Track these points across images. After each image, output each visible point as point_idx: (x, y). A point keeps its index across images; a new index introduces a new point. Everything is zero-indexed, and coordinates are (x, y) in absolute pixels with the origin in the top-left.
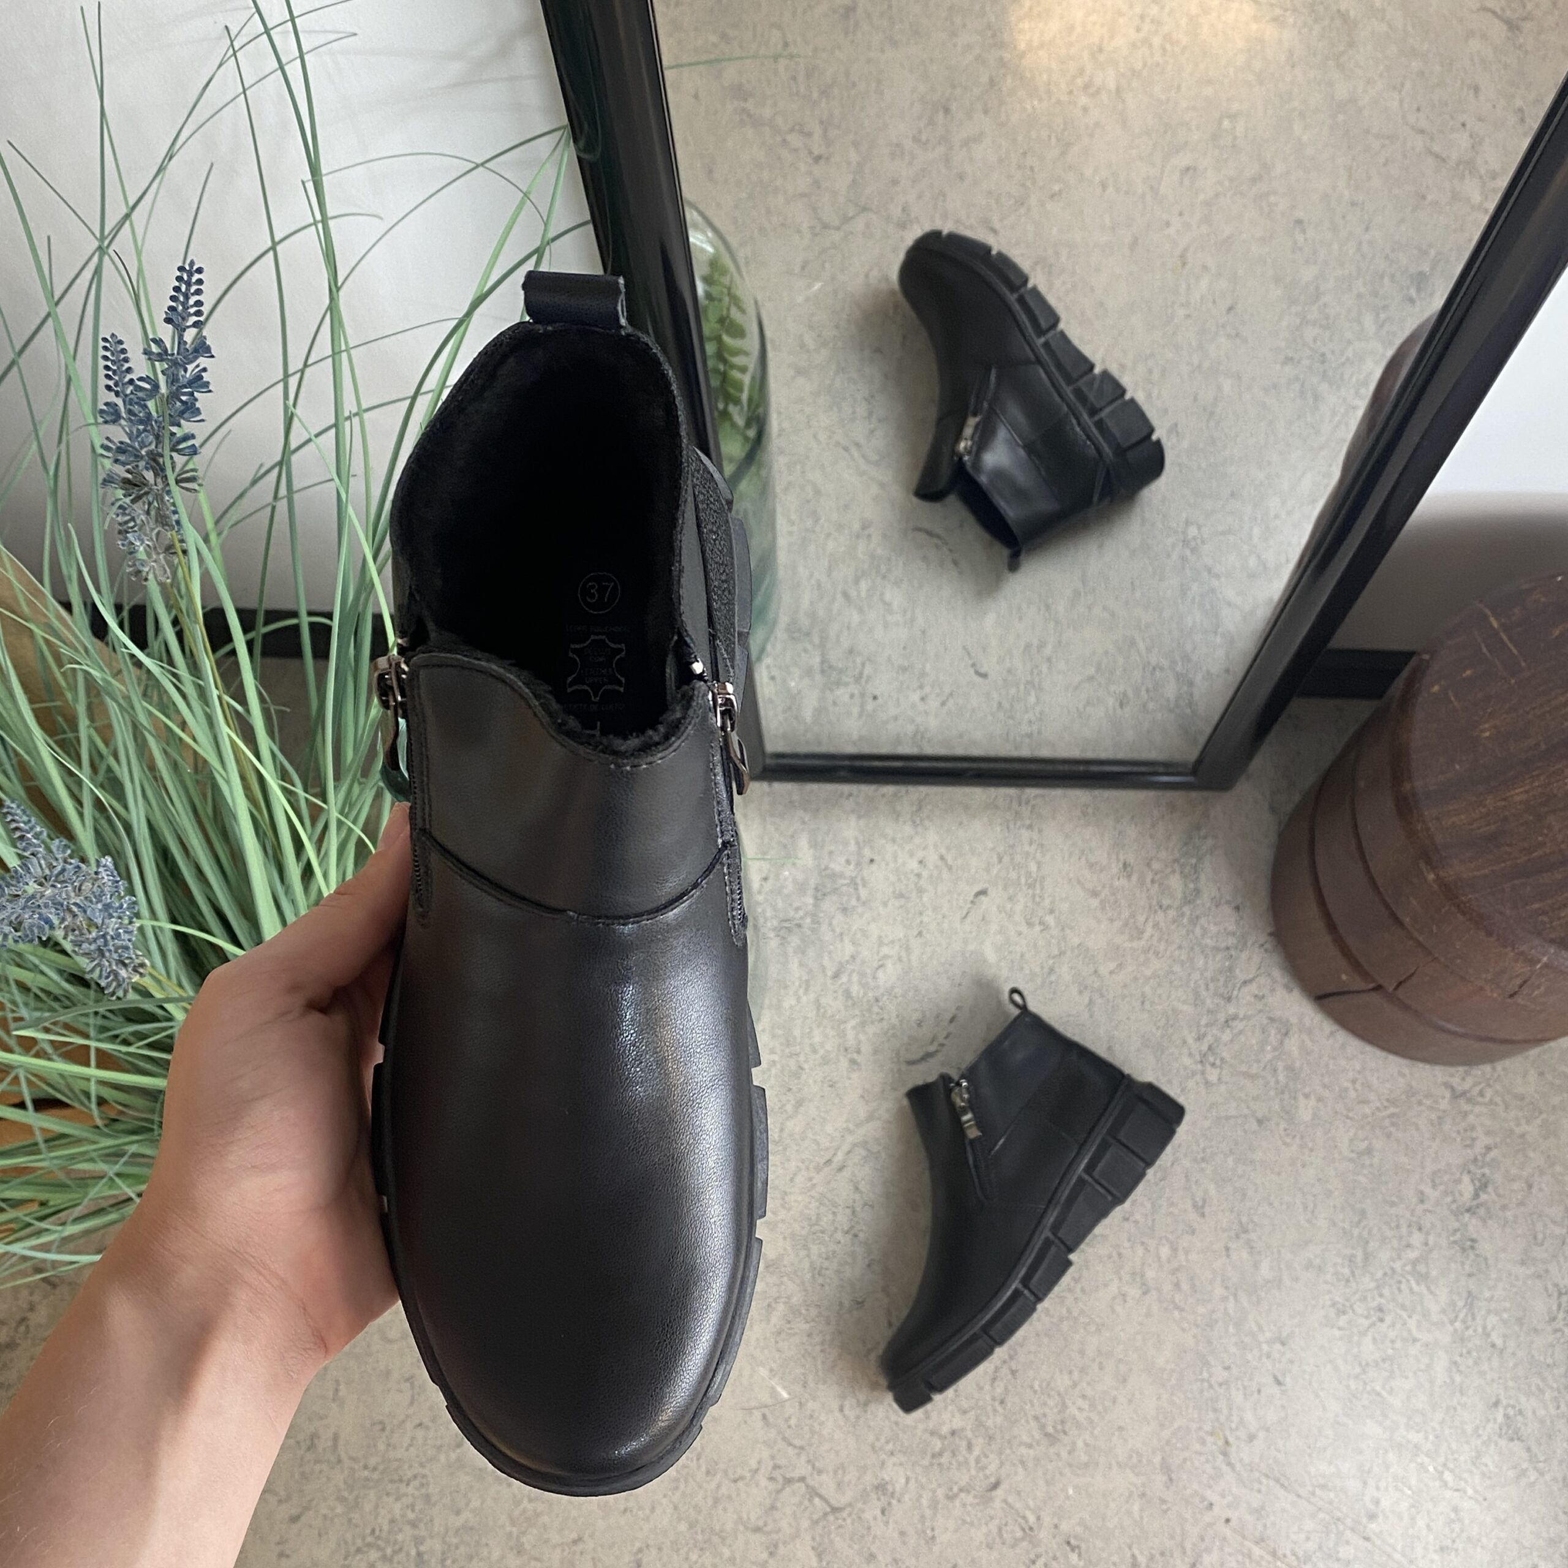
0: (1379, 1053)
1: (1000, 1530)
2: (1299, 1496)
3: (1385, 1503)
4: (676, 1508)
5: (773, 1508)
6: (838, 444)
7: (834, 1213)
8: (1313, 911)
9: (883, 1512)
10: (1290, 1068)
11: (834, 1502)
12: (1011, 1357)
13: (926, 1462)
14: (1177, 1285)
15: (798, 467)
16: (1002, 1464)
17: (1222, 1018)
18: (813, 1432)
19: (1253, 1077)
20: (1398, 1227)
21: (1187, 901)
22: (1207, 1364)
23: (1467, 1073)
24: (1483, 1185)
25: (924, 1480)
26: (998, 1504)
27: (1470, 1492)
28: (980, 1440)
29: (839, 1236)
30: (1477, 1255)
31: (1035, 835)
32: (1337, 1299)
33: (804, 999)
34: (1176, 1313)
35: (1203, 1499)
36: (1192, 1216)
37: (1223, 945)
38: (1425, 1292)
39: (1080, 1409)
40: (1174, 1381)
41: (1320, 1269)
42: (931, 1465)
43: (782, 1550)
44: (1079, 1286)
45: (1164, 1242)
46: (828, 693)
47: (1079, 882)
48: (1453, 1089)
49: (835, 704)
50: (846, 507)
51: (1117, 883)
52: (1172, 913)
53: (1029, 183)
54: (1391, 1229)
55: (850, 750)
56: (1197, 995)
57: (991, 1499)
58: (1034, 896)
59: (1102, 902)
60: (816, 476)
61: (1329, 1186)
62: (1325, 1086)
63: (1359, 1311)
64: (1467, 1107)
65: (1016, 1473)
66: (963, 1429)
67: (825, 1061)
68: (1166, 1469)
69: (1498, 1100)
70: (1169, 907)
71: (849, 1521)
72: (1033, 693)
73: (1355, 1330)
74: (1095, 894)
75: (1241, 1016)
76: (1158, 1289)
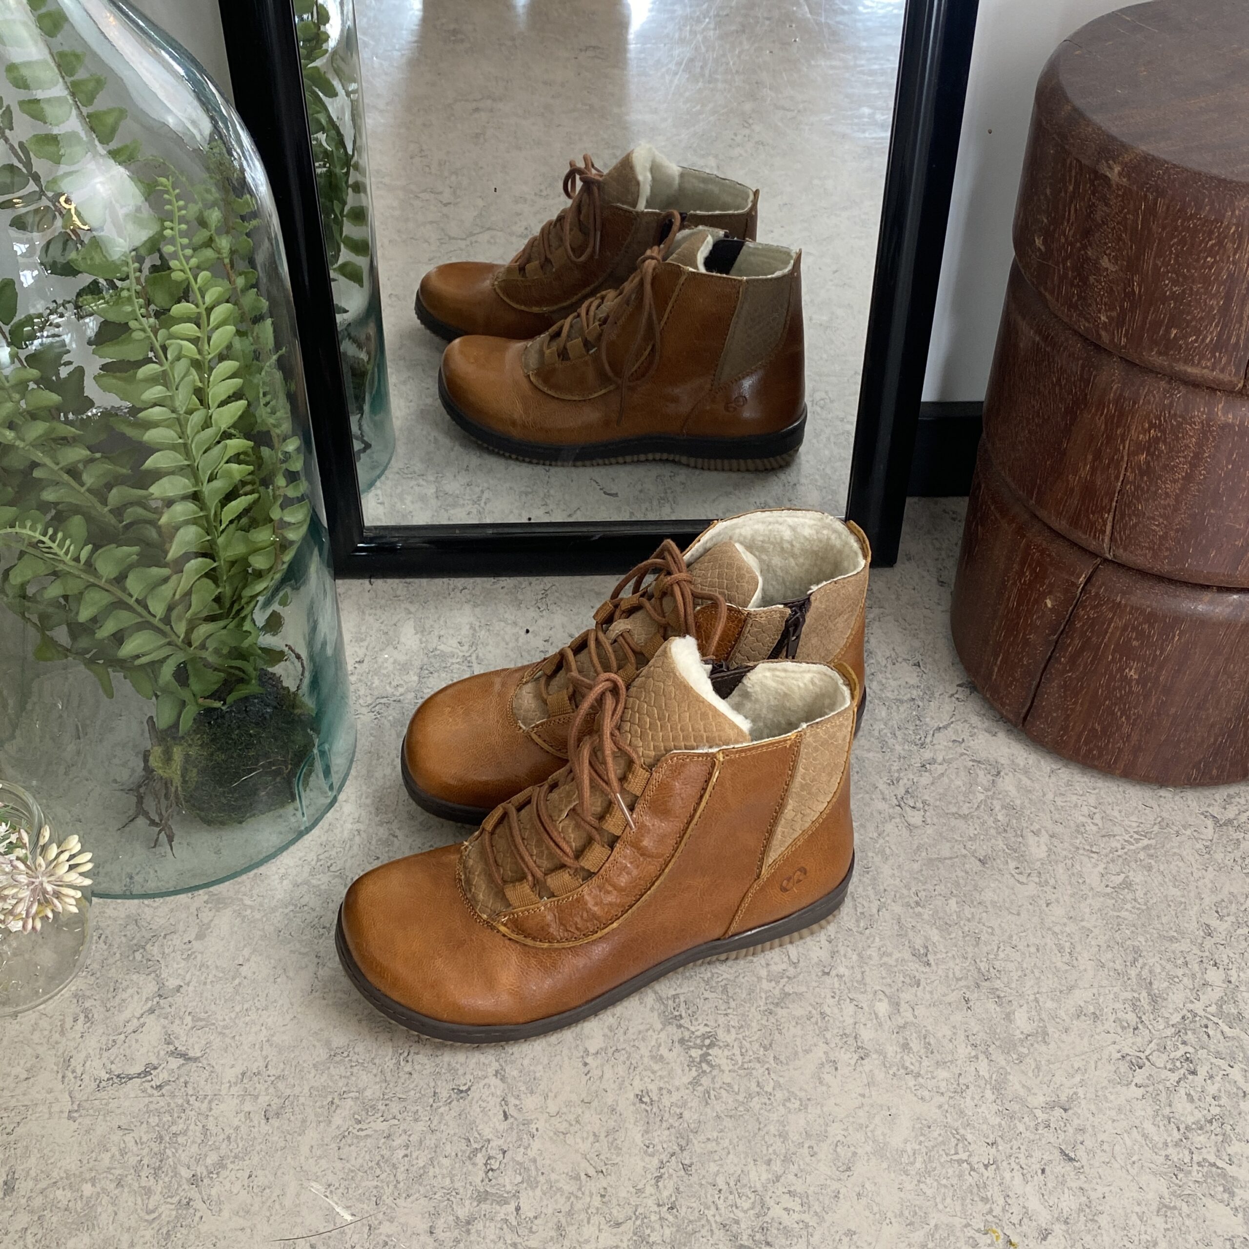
10: (1009, 807)
14: (906, 1047)
17: (916, 762)
19: (965, 817)
20: (1186, 964)
22: (964, 1138)
32: (1127, 1049)
34: (911, 1081)
36: (914, 967)
37: (906, 698)
39: (788, 1210)
40: (919, 1165)
41: (1096, 1017)
44: (771, 1054)
45: (882, 996)
48: (1214, 817)
54: (1178, 966)
56: (883, 743)
61: (1083, 924)
62: (1056, 822)
63: (1161, 1064)
73: (1160, 1087)
75: (940, 759)
76: (881, 1053)
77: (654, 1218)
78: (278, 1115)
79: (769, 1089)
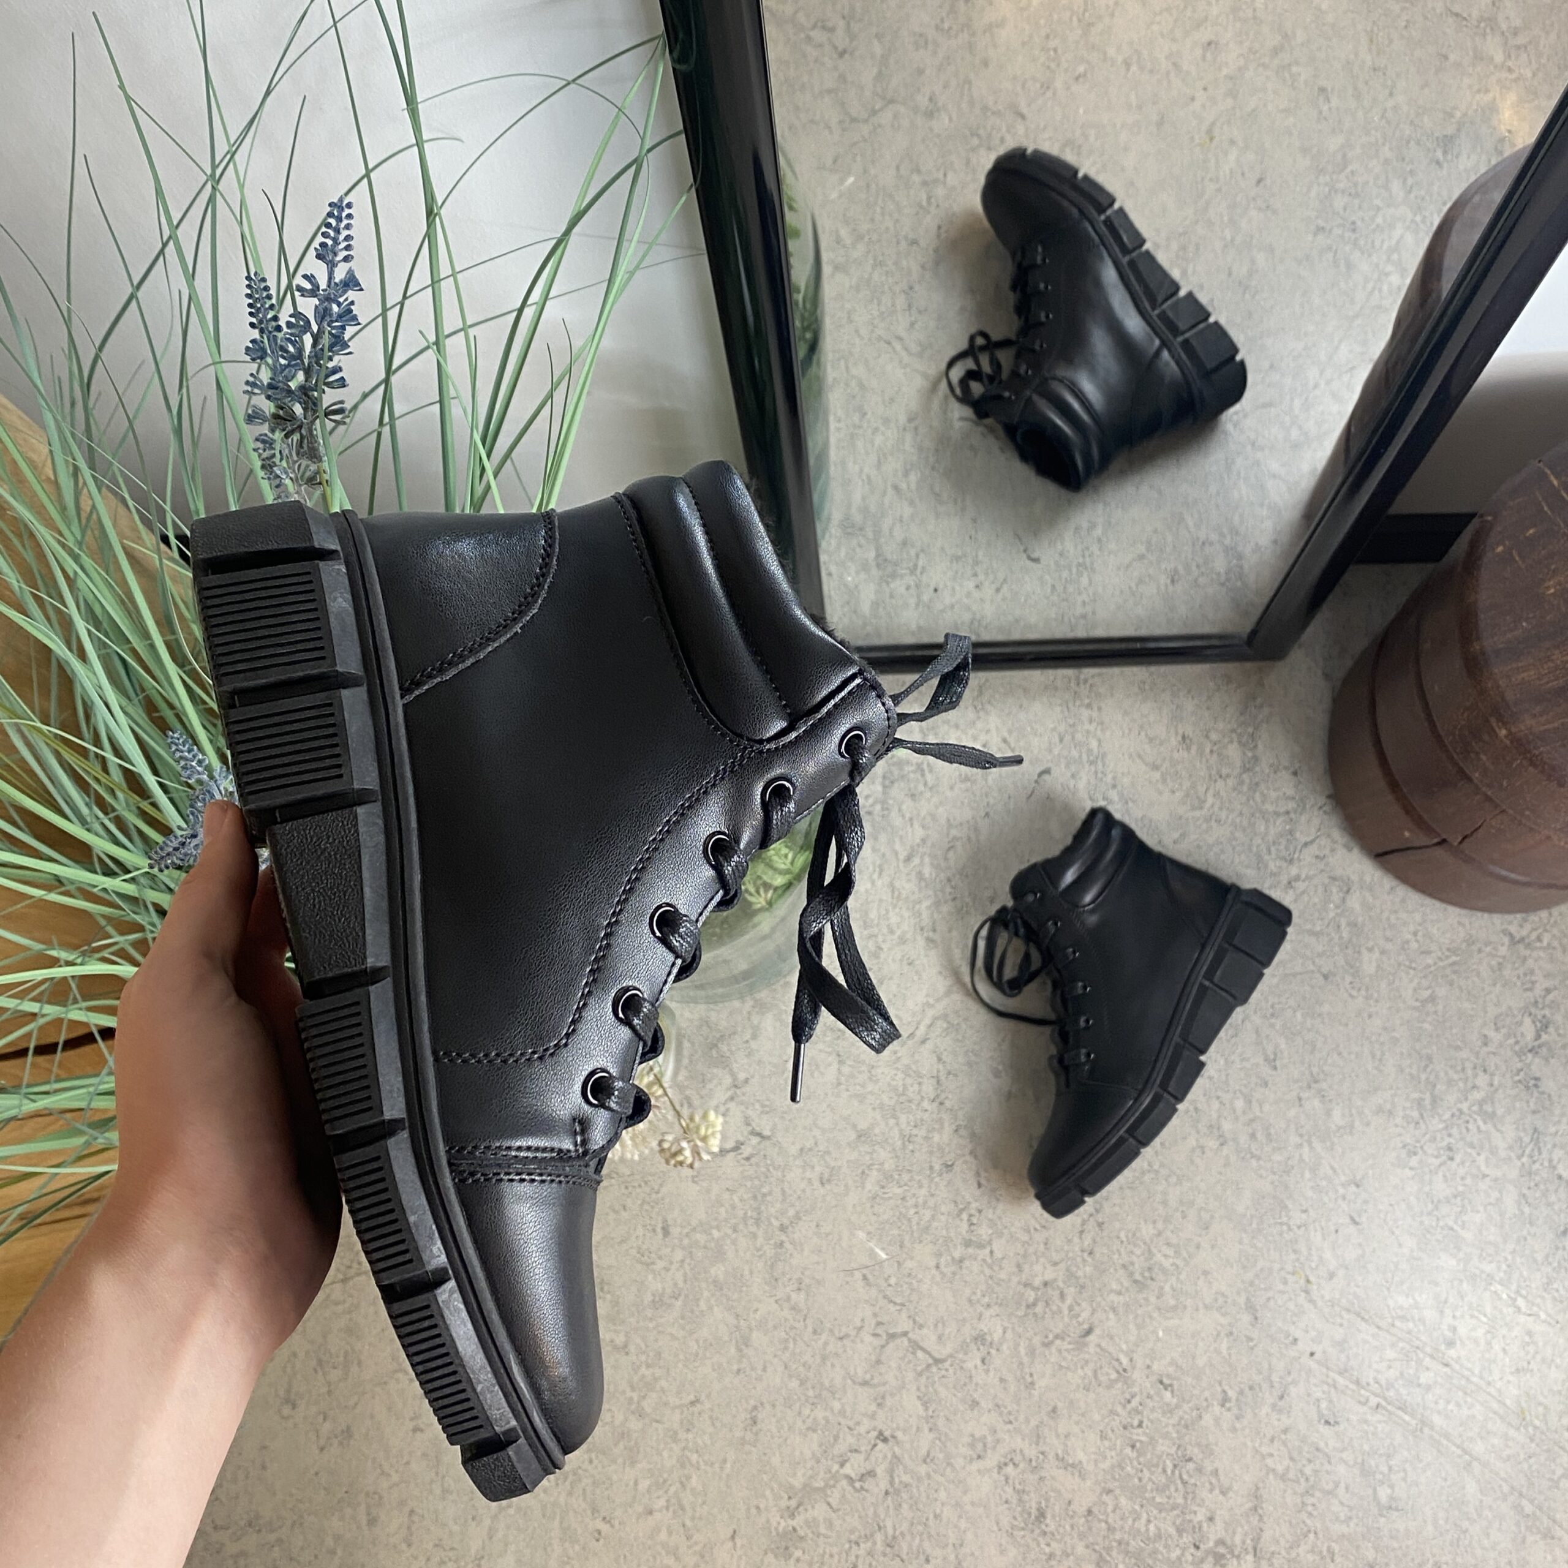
0: (1438, 904)
1: (1095, 1372)
2: (1378, 1327)
3: (1462, 1331)
4: (786, 1367)
5: (878, 1362)
6: (880, 338)
7: (920, 1084)
8: (1375, 772)
9: (983, 1361)
10: (1353, 925)
11: (937, 1356)
12: (1097, 1211)
13: (1020, 1313)
14: (1253, 1136)
15: (842, 363)
16: (1094, 1311)
17: (1284, 879)
18: (912, 1290)
19: (1317, 935)
20: (1463, 1069)
21: (1247, 768)
22: (1286, 1207)
23: (1525, 920)
24: (1544, 1026)
25: (1021, 1330)
26: (1092, 1349)
27: (1543, 1316)
28: (1072, 1289)
29: (926, 1104)
30: (1543, 1093)
31: (1095, 714)
32: (1408, 1140)
33: (879, 883)
34: (1254, 1163)
35: (1288, 1336)
36: (1266, 1071)
37: (1282, 810)
38: (1493, 1130)
39: (1166, 1256)
40: (1254, 1226)
41: (1390, 1113)
42: (1026, 1315)
43: (889, 1402)
45: (1239, 1095)
46: (884, 585)
47: (1140, 756)
48: (1511, 935)
49: (892, 596)
50: (892, 400)
51: (1176, 755)
52: (1231, 782)
53: (1053, 65)
54: (1456, 1072)
55: (910, 640)
56: (1259, 858)
57: (1085, 1345)
58: (1096, 772)
59: (1162, 774)
60: (859, 371)
61: (1395, 1034)
62: (1387, 939)
63: (1430, 1151)
64: (1527, 953)
65: (1108, 1319)
66: (1055, 1280)
67: (903, 941)
68: (1250, 1307)
69: (1555, 943)
70: (1228, 776)
71: (951, 1371)
72: (1085, 574)
73: (1426, 1170)
74: (1155, 767)
75: (1303, 876)
76: (1235, 1140)
77: (1079, 1259)
78: (829, 1181)
79: (1156, 1167)
